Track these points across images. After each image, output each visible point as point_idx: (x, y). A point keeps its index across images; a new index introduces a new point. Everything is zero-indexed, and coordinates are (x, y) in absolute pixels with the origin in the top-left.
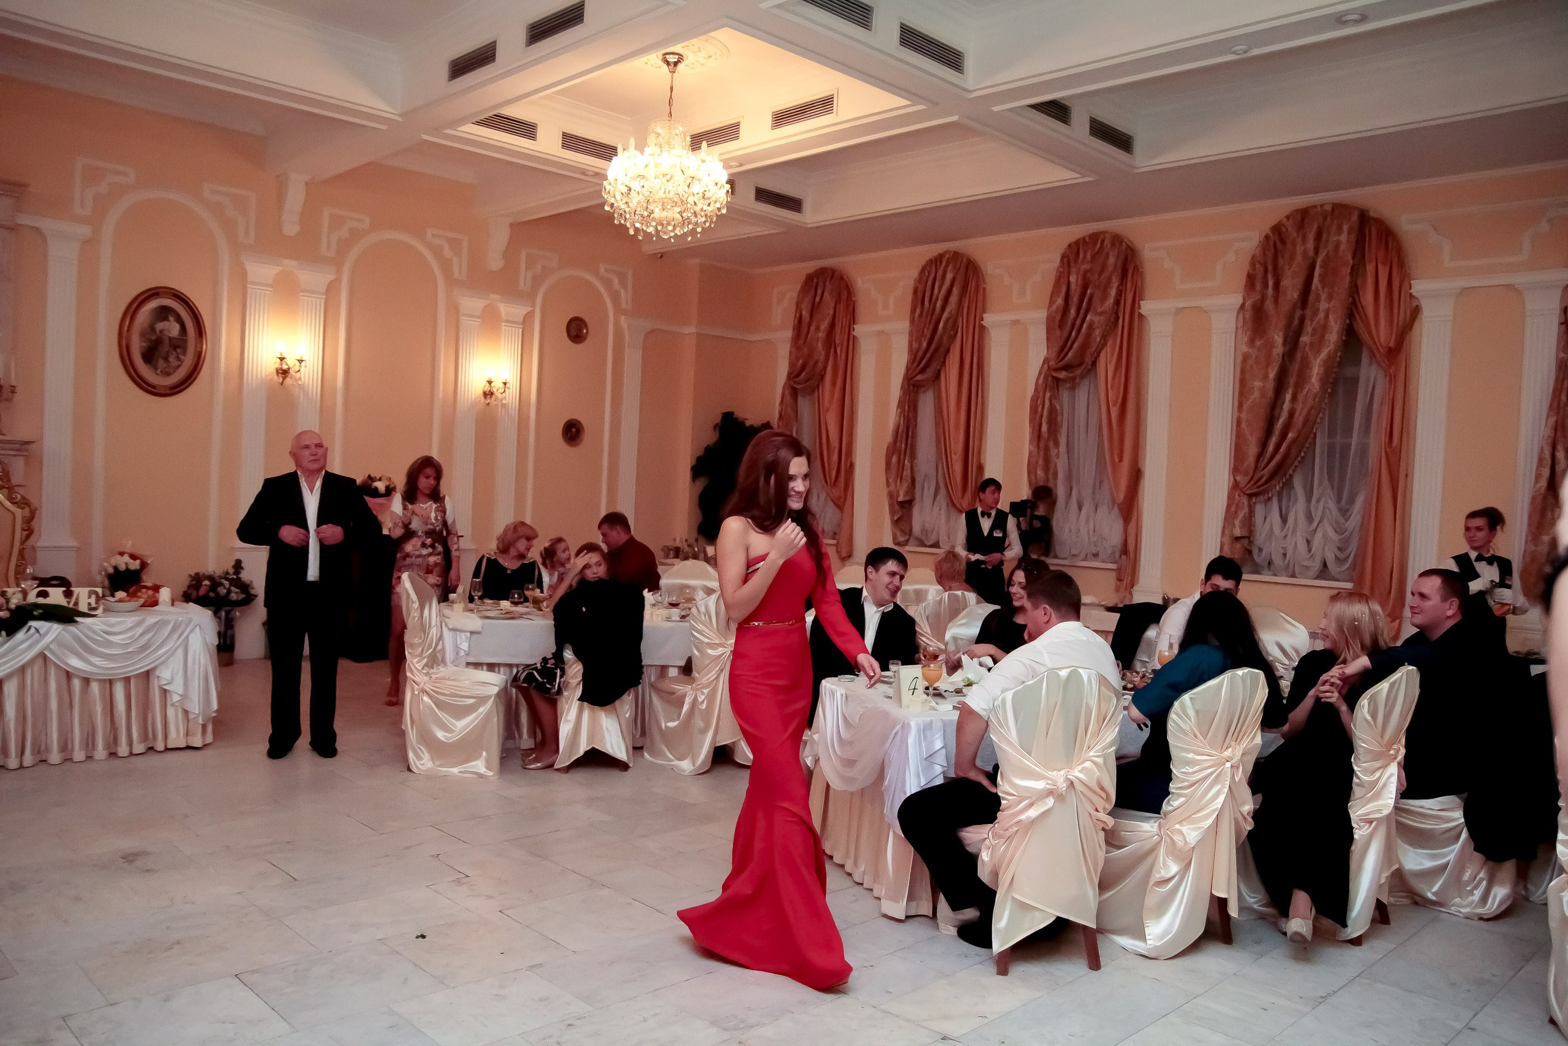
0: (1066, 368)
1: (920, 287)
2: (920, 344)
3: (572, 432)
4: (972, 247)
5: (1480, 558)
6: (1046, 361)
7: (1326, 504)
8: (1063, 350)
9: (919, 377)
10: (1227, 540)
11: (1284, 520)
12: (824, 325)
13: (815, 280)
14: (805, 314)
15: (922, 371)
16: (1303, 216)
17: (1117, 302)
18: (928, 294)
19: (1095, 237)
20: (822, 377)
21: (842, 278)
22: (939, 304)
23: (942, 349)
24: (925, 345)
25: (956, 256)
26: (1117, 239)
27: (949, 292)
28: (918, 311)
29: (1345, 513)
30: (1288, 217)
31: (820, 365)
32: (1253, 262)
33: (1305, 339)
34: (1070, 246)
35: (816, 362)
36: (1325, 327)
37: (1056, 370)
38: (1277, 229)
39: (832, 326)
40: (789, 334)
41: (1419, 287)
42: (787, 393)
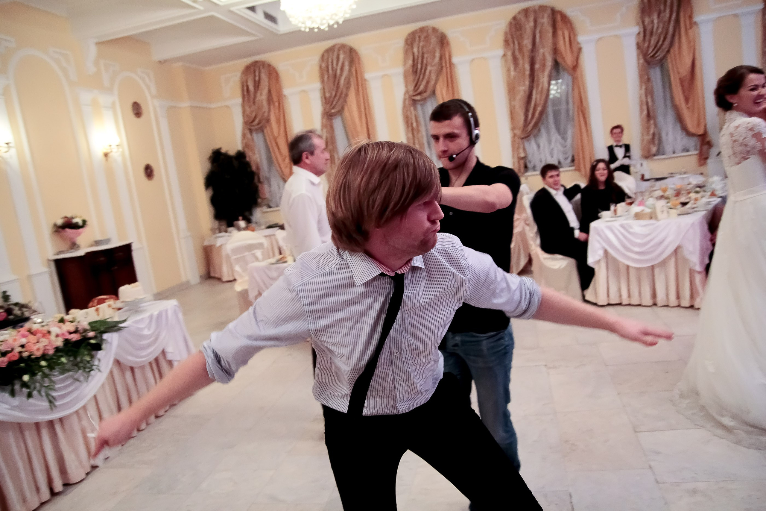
0: (420, 94)
1: (324, 65)
2: (331, 94)
3: (149, 172)
4: (351, 41)
5: (617, 146)
6: (407, 92)
7: (555, 136)
8: (416, 86)
9: (333, 111)
10: (516, 160)
11: (539, 146)
12: (265, 92)
13: (252, 68)
14: (251, 88)
15: (333, 108)
16: (526, 12)
17: (441, 59)
18: (330, 67)
19: (422, 30)
20: (268, 121)
21: (269, 66)
22: (339, 71)
23: (343, 95)
24: (334, 93)
25: (343, 46)
26: (435, 30)
27: (343, 65)
28: (326, 77)
29: (564, 138)
30: (519, 13)
31: (266, 114)
32: (506, 34)
33: (537, 66)
34: (409, 34)
35: (264, 112)
36: (544, 60)
37: (414, 96)
38: (515, 18)
39: (270, 91)
40: (239, 100)
41: (581, 39)
42: (247, 132)
